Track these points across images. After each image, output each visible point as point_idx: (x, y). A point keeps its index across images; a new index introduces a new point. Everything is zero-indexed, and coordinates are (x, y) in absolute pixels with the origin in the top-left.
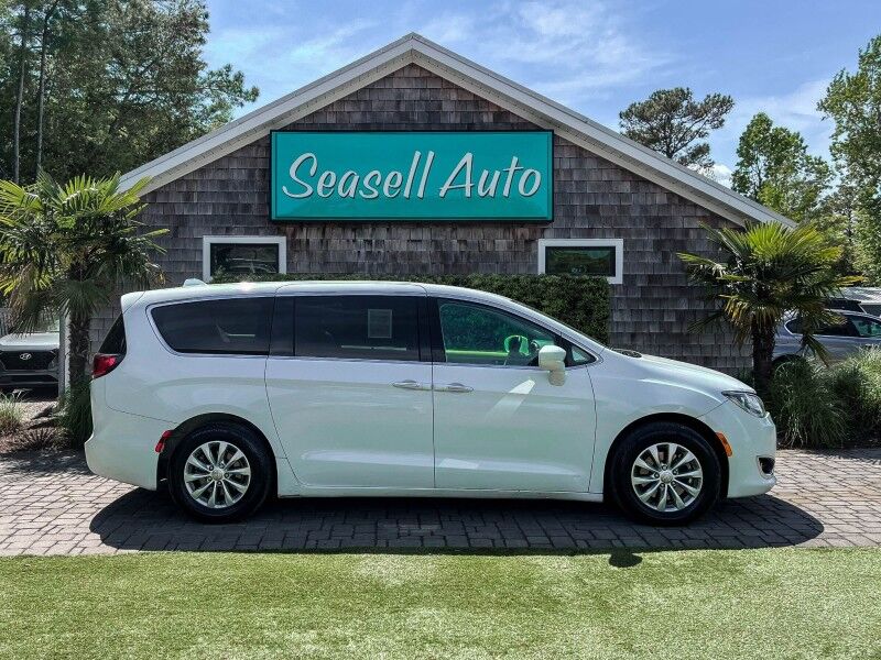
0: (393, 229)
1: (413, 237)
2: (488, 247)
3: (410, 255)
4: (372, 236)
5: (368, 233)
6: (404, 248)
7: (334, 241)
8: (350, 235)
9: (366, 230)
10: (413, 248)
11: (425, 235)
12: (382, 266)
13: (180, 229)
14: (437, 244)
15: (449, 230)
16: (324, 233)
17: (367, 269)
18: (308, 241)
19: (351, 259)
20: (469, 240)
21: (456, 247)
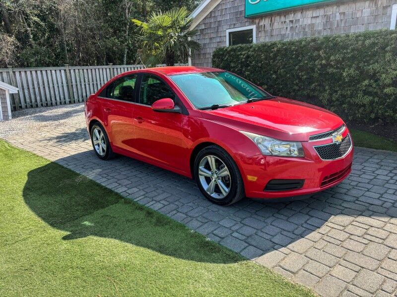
0: (305, 12)
1: (314, 16)
2: (359, 15)
3: (312, 26)
4: (293, 18)
5: (291, 17)
6: (309, 22)
7: (276, 24)
8: (283, 19)
9: (290, 15)
10: (314, 21)
11: (320, 12)
12: (297, 34)
13: (219, 27)
14: (327, 17)
15: (335, 7)
16: (271, 21)
17: (290, 37)
18: (265, 25)
19: (283, 32)
20: (347, 13)
21: (338, 18)
